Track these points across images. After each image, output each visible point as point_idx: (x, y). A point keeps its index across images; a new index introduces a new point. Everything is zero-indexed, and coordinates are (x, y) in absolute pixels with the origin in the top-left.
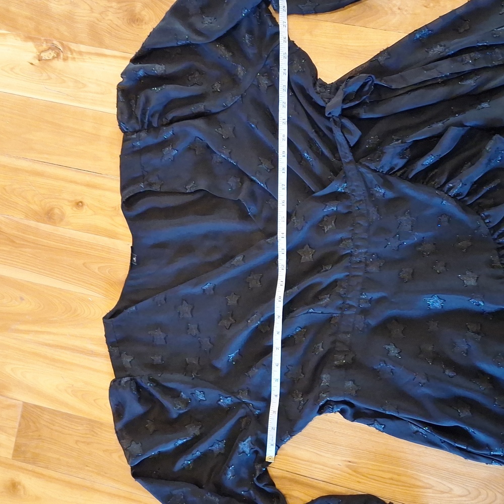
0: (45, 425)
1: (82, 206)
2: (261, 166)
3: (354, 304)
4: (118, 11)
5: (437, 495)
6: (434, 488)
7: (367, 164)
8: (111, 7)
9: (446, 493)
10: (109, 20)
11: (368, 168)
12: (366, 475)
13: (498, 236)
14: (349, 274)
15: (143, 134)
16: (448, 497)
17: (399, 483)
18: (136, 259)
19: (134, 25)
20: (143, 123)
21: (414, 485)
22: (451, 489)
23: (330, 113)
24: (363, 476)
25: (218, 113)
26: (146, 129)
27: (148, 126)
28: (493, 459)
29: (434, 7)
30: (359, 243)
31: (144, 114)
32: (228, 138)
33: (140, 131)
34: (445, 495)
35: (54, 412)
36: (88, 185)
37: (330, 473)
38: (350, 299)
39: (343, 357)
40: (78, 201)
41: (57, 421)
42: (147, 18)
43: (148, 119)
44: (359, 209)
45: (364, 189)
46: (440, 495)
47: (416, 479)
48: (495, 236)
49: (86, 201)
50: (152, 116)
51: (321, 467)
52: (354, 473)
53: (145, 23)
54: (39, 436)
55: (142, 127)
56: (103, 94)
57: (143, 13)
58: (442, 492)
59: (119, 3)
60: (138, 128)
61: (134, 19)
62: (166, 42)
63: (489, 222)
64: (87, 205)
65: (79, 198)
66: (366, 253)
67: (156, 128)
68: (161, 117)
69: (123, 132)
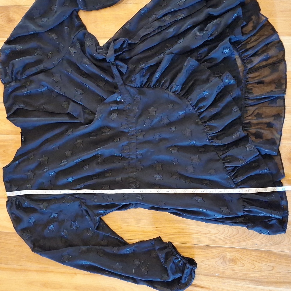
2: (76, 93)
3: (134, 157)
5: (203, 236)
6: (201, 232)
7: (130, 85)
9: (208, 234)
11: (130, 86)
12: (166, 233)
13: (198, 109)
14: (129, 142)
15: (13, 84)
16: (209, 236)
17: (184, 234)
18: (24, 138)
19: (10, 23)
20: (12, 78)
21: (191, 233)
22: (210, 231)
23: (109, 60)
24: (165, 233)
26: (14, 81)
27: (15, 79)
28: (220, 222)
30: (131, 126)
31: (12, 73)
32: (58, 81)
33: (11, 82)
37: (148, 236)
38: (131, 155)
39: (134, 185)
42: (16, 19)
43: (15, 76)
44: (129, 108)
45: (130, 97)
46: (205, 236)
47: (191, 229)
48: (196, 109)
50: (17, 73)
51: (142, 233)
52: (160, 233)
53: (16, 21)
55: (13, 80)
57: (14, 16)
58: (206, 234)
60: (10, 80)
61: (10, 20)
62: (23, 33)
66: (135, 130)
67: (19, 80)
68: (22, 74)
69: (3, 84)
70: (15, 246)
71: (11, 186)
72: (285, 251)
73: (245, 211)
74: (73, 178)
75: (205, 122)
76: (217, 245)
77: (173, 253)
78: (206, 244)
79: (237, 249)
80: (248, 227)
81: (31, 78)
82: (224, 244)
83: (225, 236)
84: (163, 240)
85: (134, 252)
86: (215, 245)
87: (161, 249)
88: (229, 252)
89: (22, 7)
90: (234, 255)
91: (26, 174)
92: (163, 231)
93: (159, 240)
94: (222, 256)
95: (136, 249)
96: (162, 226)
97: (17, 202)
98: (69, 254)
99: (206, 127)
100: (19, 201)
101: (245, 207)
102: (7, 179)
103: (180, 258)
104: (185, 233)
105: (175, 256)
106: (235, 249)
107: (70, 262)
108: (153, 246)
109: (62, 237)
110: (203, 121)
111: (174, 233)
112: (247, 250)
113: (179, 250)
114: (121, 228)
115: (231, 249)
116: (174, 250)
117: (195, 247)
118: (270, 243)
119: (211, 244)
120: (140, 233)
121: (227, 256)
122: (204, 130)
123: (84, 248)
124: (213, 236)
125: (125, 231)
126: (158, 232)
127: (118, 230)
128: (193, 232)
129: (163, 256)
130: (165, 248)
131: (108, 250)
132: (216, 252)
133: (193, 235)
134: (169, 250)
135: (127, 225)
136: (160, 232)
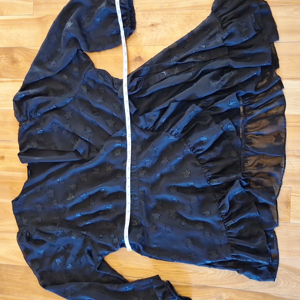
0: (4, 273)
1: (4, 158)
2: (86, 131)
3: (136, 194)
4: (6, 59)
5: (200, 276)
6: (198, 272)
8: (2, 57)
10: (2, 64)
15: (28, 122)
16: (206, 276)
18: (30, 172)
19: (14, 64)
20: (27, 116)
21: (189, 273)
24: (163, 272)
25: (63, 107)
26: (29, 119)
29: (155, 30)
31: (26, 111)
32: (69, 118)
34: (204, 275)
35: (7, 266)
36: (5, 148)
37: (147, 274)
38: (134, 192)
39: (136, 222)
40: (2, 156)
41: (9, 270)
42: (20, 60)
43: (30, 115)
46: (202, 276)
48: (194, 151)
49: (5, 156)
51: (141, 271)
52: (158, 272)
53: (20, 62)
54: (2, 279)
55: (27, 118)
56: (6, 101)
57: (18, 57)
58: (203, 274)
59: (5, 54)
60: (25, 119)
61: (14, 61)
62: (34, 79)
63: (189, 145)
64: (7, 158)
65: (2, 155)
66: (137, 167)
67: (34, 119)
68: (36, 112)
69: (19, 122)
70: (21, 279)
71: (21, 218)
72: (281, 294)
73: (233, 255)
74: (81, 214)
75: (204, 164)
76: (213, 285)
77: (170, 293)
78: (203, 284)
79: (233, 290)
80: (238, 271)
81: (45, 116)
82: (220, 285)
83: (221, 277)
84: (161, 278)
85: (133, 290)
86: (212, 285)
87: (159, 288)
88: (226, 293)
89: (25, 48)
90: (230, 296)
91: (35, 207)
92: (161, 269)
93: (157, 278)
94: (218, 296)
95: (135, 287)
96: (160, 265)
97: (28, 234)
98: (71, 290)
99: (204, 168)
100: (29, 233)
101: (232, 252)
102: (17, 212)
103: (177, 297)
104: (182, 272)
105: (172, 295)
106: (232, 290)
107: (73, 297)
108: (151, 284)
109: (67, 271)
110: (201, 162)
111: (172, 272)
112: (243, 291)
113: (177, 289)
114: (121, 265)
115: (227, 290)
116: (171, 290)
117: (192, 287)
118: (266, 286)
119: (207, 284)
120: (139, 271)
121: (223, 297)
122: (202, 171)
123: (85, 284)
124: (210, 276)
125: (125, 268)
126: (156, 271)
127: (118, 267)
128: (190, 271)
129: (161, 295)
130: (163, 287)
131: (108, 287)
132: (212, 292)
133: (190, 275)
134: (167, 289)
135: (126, 262)
136: (158, 270)
